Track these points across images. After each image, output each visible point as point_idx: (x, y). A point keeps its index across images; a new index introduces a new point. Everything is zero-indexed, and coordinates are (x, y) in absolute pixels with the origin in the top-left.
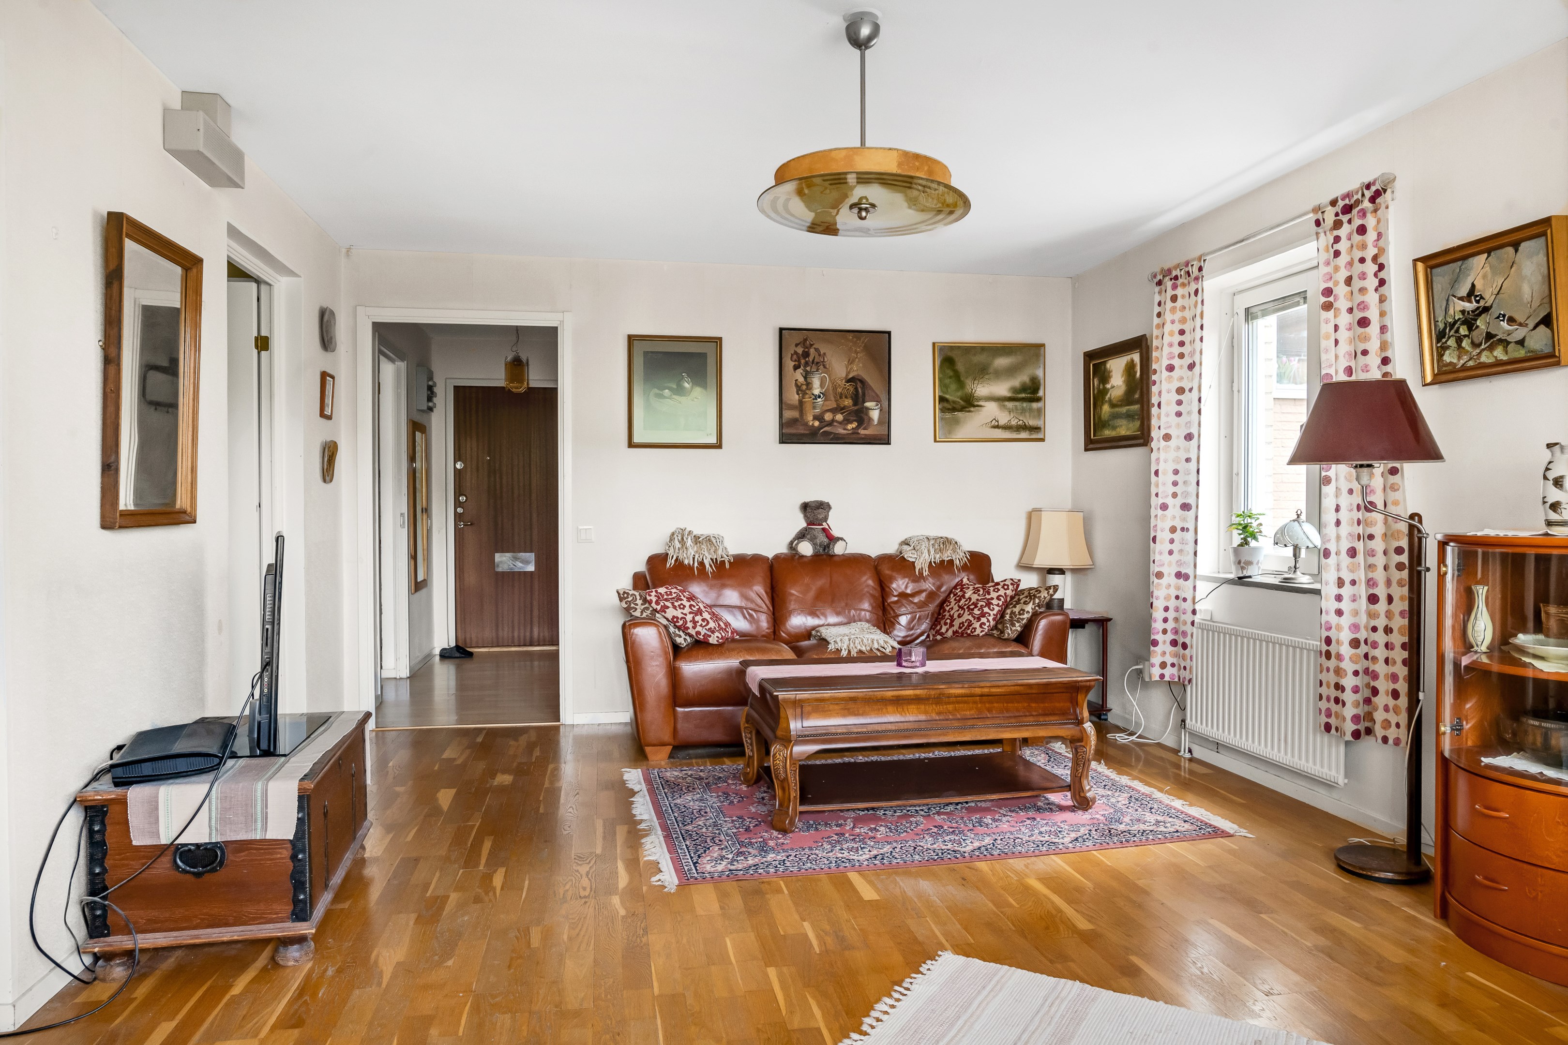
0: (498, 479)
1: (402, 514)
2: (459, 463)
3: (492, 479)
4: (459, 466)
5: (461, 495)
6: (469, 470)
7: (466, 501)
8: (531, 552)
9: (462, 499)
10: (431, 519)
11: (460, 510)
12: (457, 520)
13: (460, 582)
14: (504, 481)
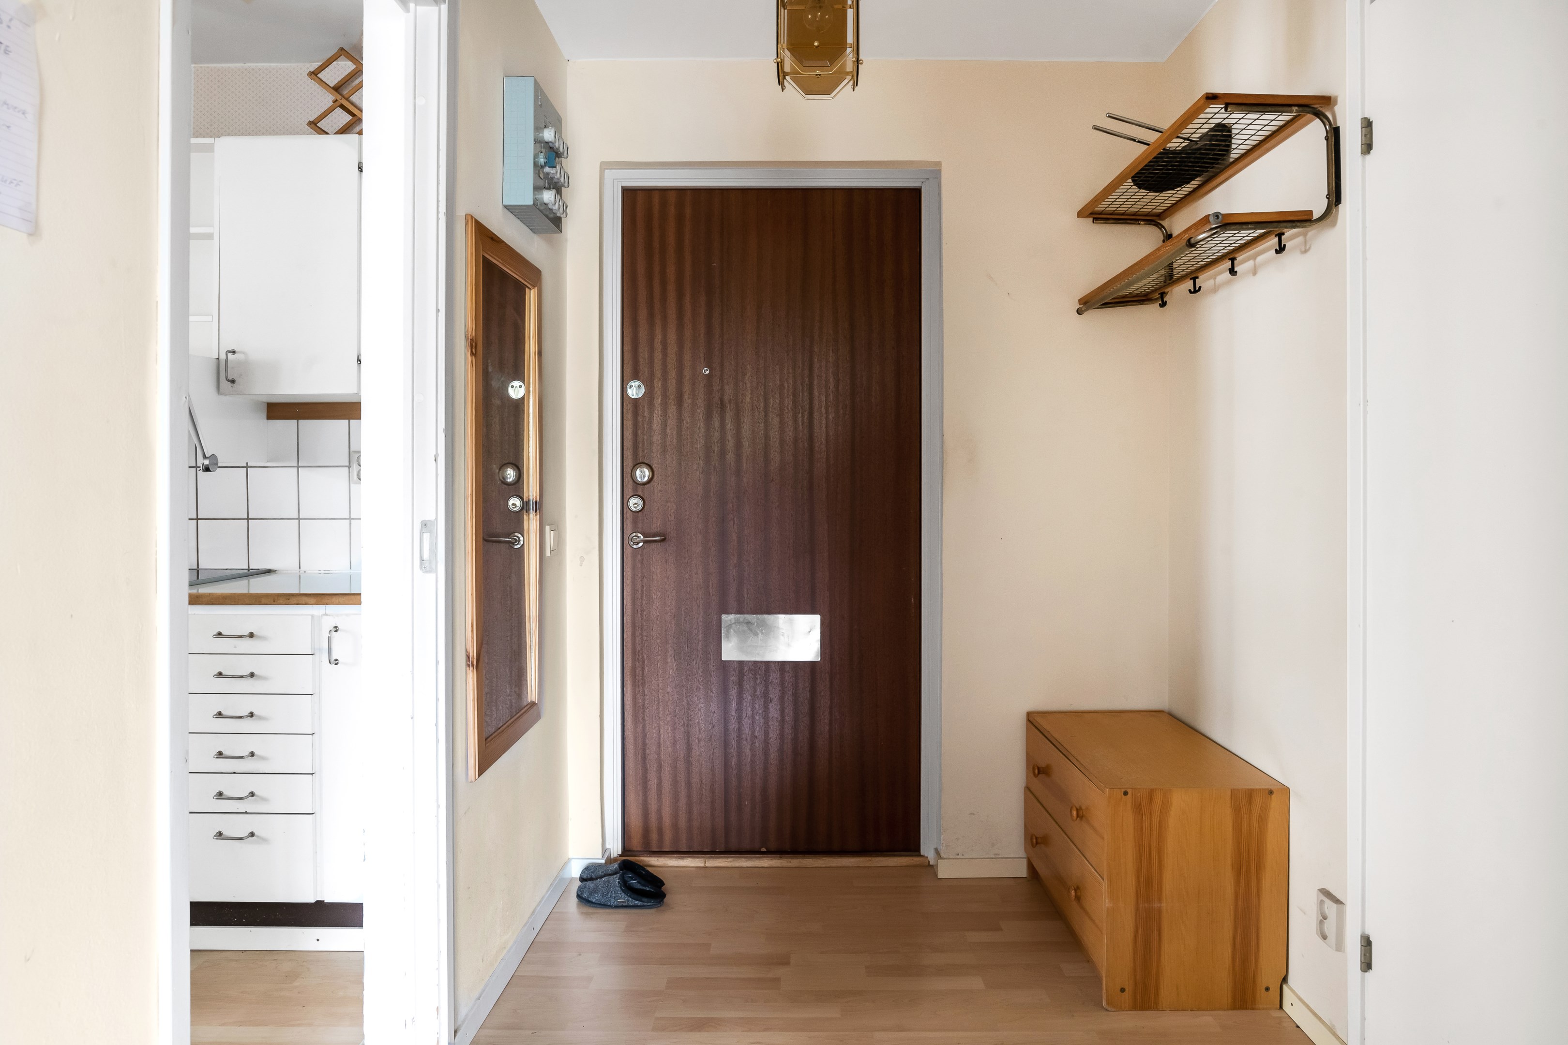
0: (729, 425)
1: (425, 525)
2: (635, 383)
3: (716, 423)
4: (635, 390)
5: (637, 464)
6: (658, 400)
7: (650, 480)
8: (812, 612)
9: (642, 474)
10: (558, 529)
11: (635, 503)
12: (628, 531)
13: (634, 685)
14: (746, 431)
